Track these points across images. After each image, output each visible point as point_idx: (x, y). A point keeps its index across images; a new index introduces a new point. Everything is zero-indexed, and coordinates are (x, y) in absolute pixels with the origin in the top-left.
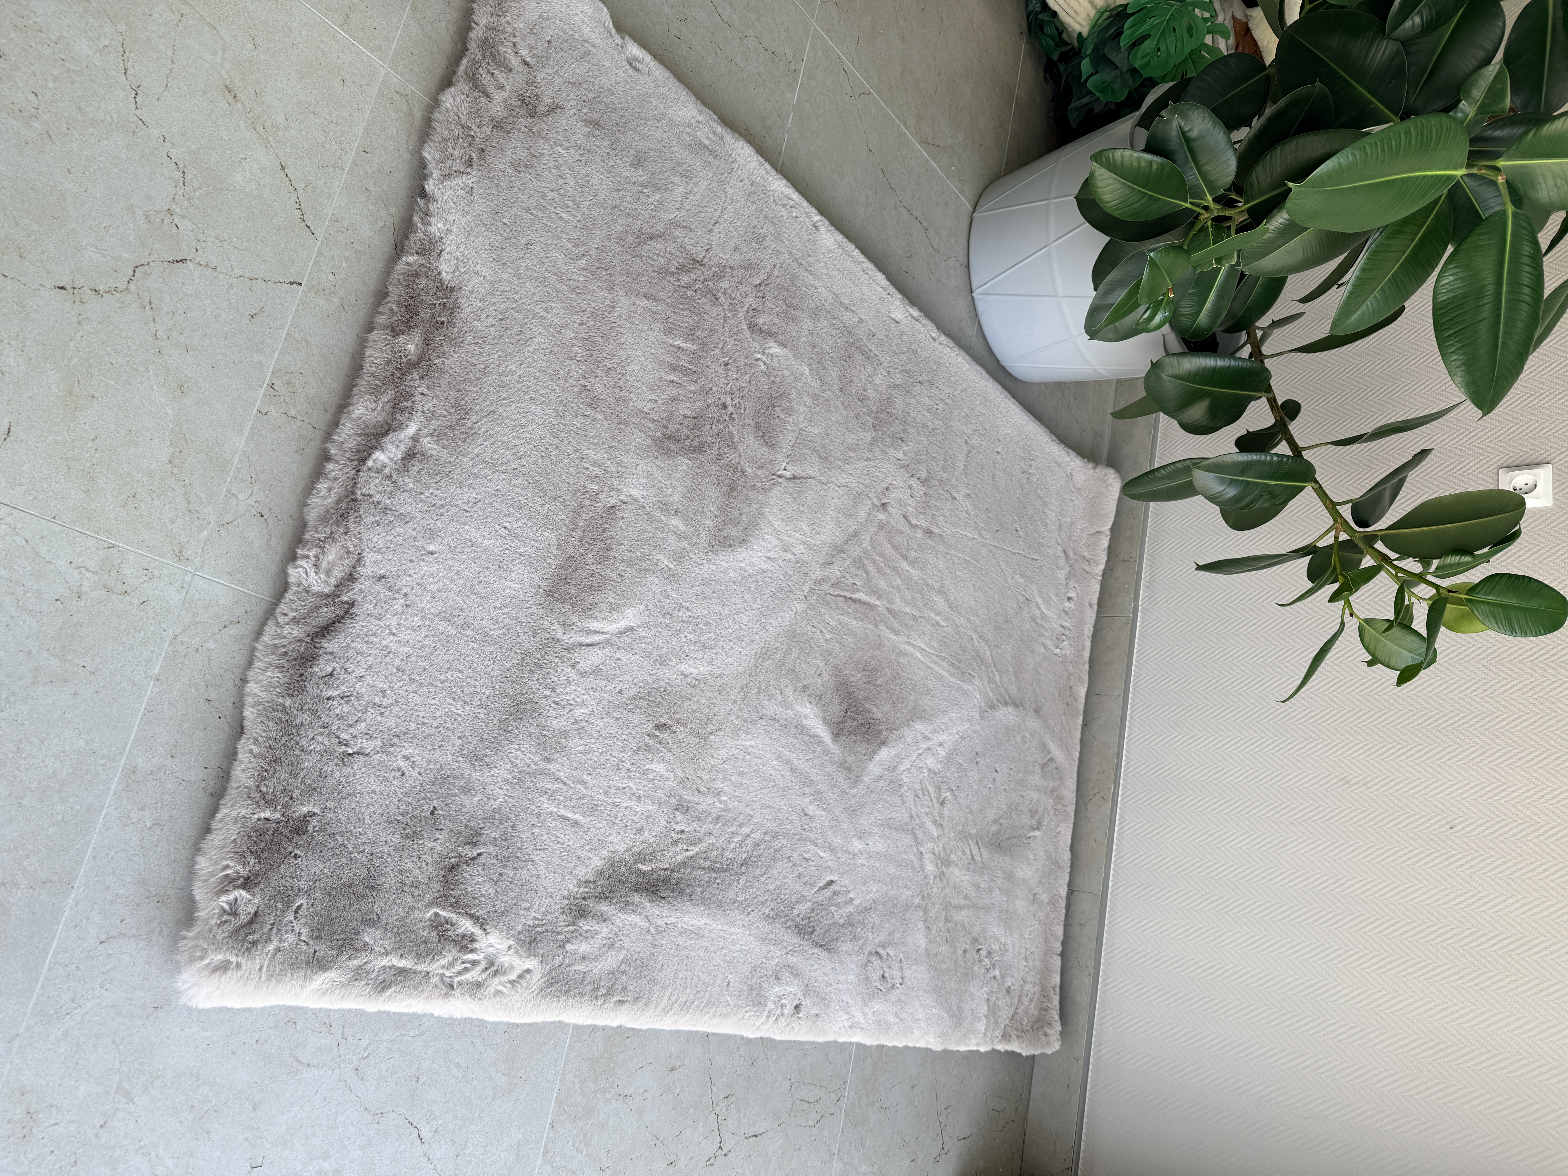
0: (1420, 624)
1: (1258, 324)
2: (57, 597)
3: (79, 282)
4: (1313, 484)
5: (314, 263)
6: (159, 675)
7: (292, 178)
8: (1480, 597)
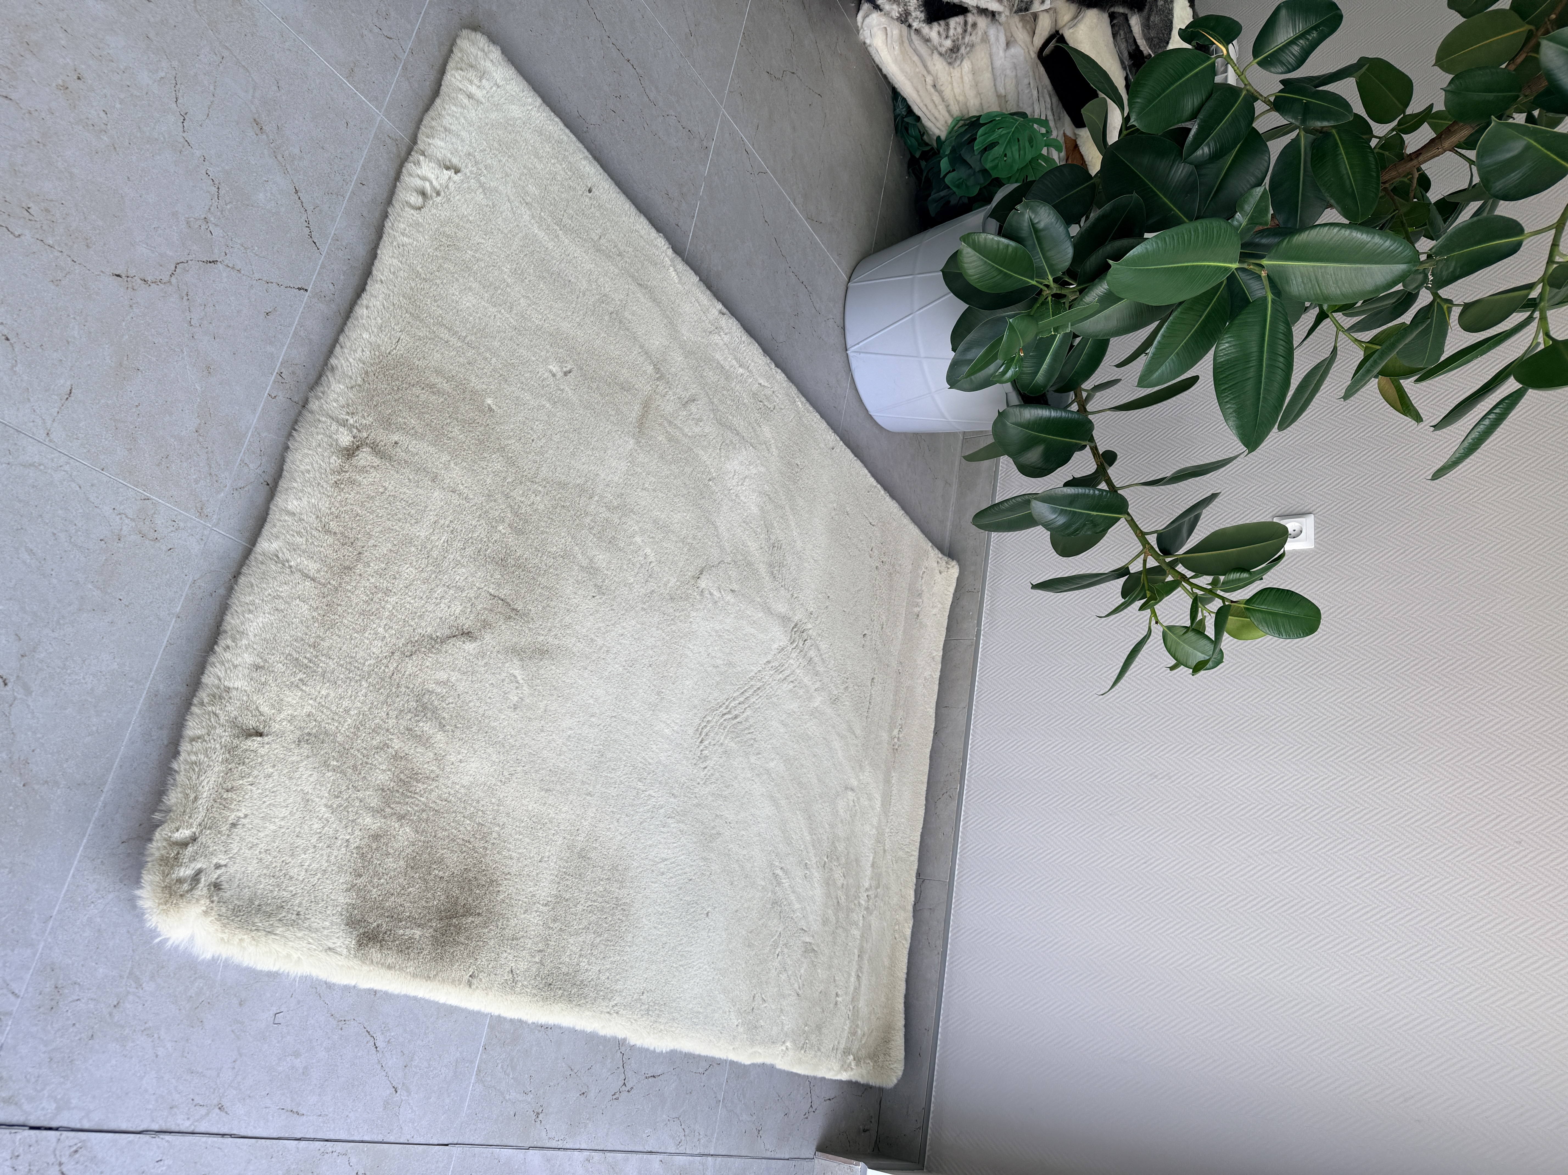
0: (1210, 632)
1: (1085, 386)
2: (102, 538)
3: (132, 272)
4: (1126, 516)
5: (319, 274)
6: (180, 613)
7: (304, 201)
8: (1255, 607)
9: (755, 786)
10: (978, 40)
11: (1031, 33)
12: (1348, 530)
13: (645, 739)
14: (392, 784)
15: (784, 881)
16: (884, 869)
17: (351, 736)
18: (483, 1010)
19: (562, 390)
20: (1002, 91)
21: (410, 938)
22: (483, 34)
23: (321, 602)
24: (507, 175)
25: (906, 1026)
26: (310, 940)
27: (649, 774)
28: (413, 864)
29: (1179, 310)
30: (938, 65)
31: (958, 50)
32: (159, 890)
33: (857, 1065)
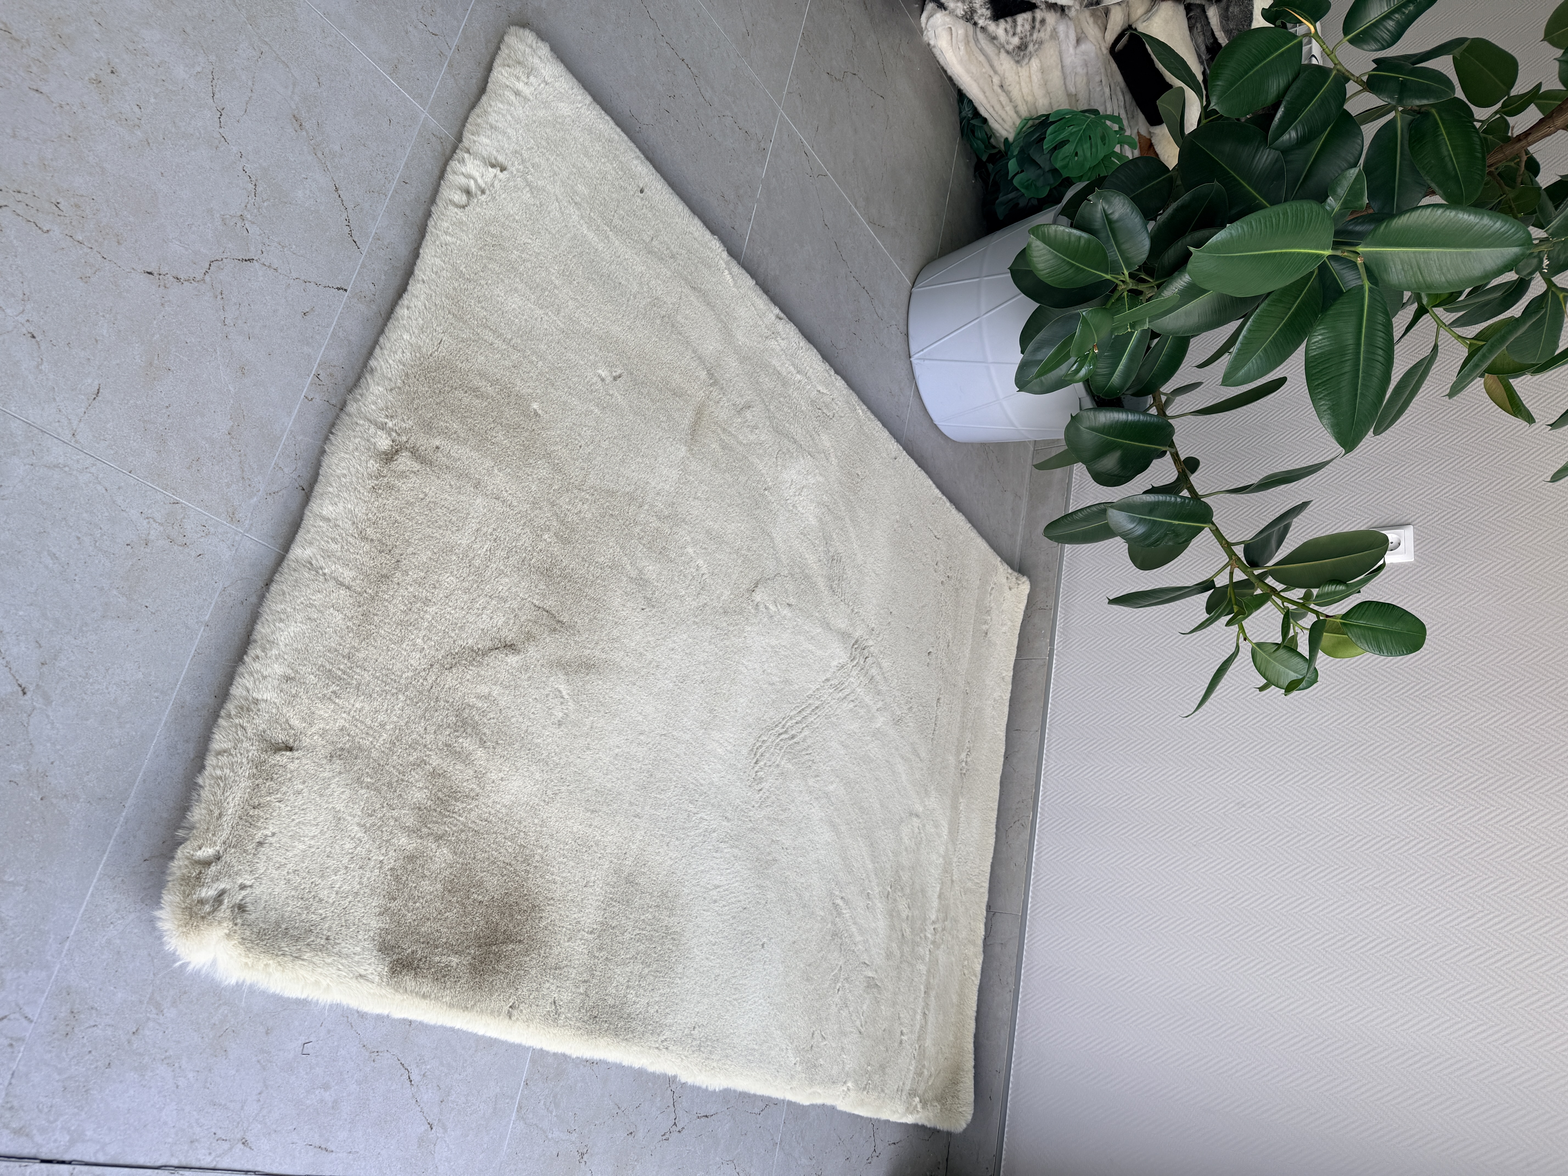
0: (1303, 648)
1: (1163, 390)
2: (128, 542)
3: (165, 269)
4: (1211, 525)
5: (358, 273)
6: (209, 621)
7: (344, 199)
8: (1353, 622)
9: (813, 810)
10: (1047, 37)
11: (1103, 29)
12: (1452, 541)
13: (696, 759)
14: (429, 803)
15: (844, 911)
16: (952, 901)
17: (387, 751)
18: (524, 1043)
19: (612, 395)
20: (1072, 90)
21: (447, 966)
22: (531, 30)
23: (356, 611)
24: (555, 174)
25: (975, 1067)
26: (340, 967)
27: (700, 796)
28: (451, 887)
29: (1266, 301)
30: (1005, 64)
31: (1026, 47)
32: (179, 911)
33: (923, 1108)
